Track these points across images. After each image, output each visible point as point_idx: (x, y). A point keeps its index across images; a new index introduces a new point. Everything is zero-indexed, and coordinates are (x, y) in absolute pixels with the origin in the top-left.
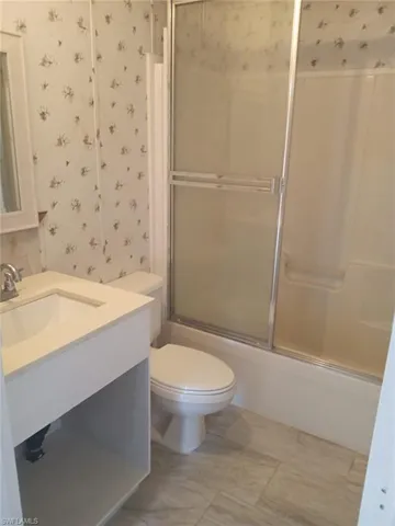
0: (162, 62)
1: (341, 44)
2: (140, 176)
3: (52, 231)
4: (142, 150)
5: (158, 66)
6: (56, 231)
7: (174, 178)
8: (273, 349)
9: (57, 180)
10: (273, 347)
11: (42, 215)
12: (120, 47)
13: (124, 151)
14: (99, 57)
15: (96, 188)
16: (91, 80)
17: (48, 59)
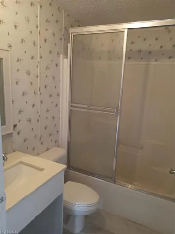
0: (67, 58)
1: (140, 51)
2: (57, 105)
3: (19, 133)
4: (58, 95)
5: (65, 60)
6: (20, 133)
7: (72, 106)
8: (115, 182)
9: (22, 110)
10: (115, 181)
11: (15, 126)
12: (50, 52)
13: (50, 95)
14: (41, 57)
15: (38, 112)
16: (37, 67)
17: (20, 59)
